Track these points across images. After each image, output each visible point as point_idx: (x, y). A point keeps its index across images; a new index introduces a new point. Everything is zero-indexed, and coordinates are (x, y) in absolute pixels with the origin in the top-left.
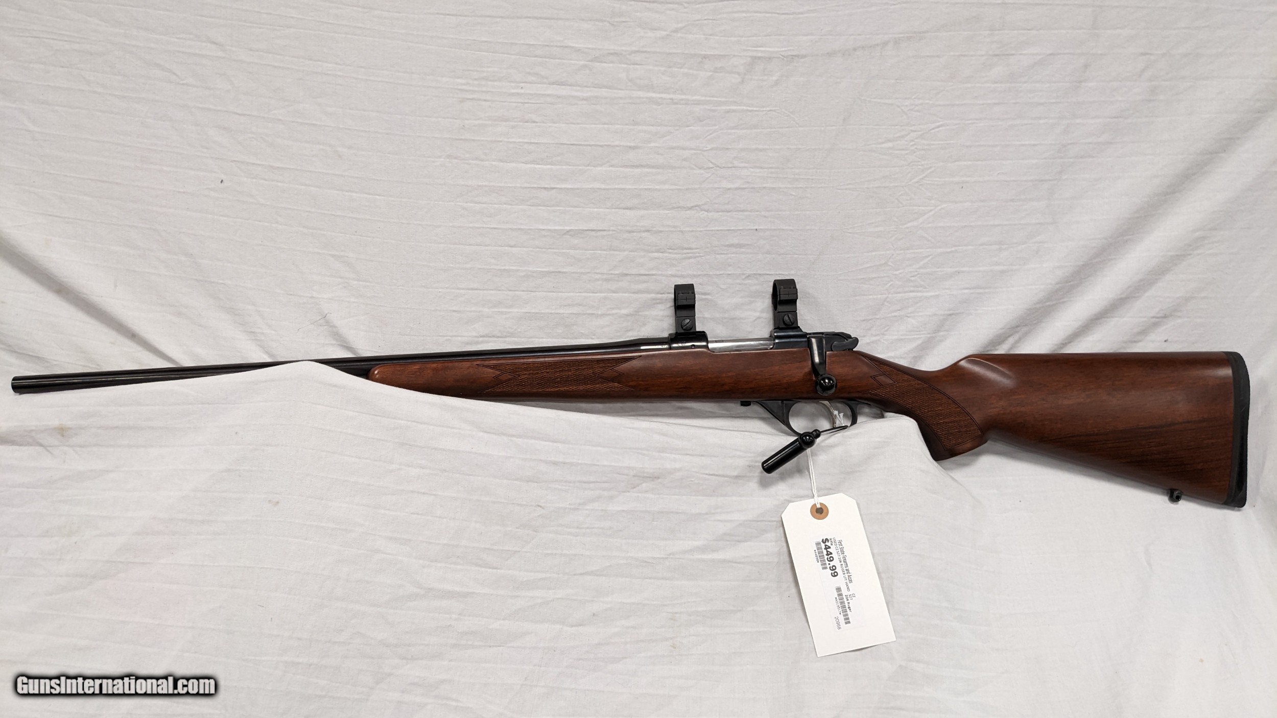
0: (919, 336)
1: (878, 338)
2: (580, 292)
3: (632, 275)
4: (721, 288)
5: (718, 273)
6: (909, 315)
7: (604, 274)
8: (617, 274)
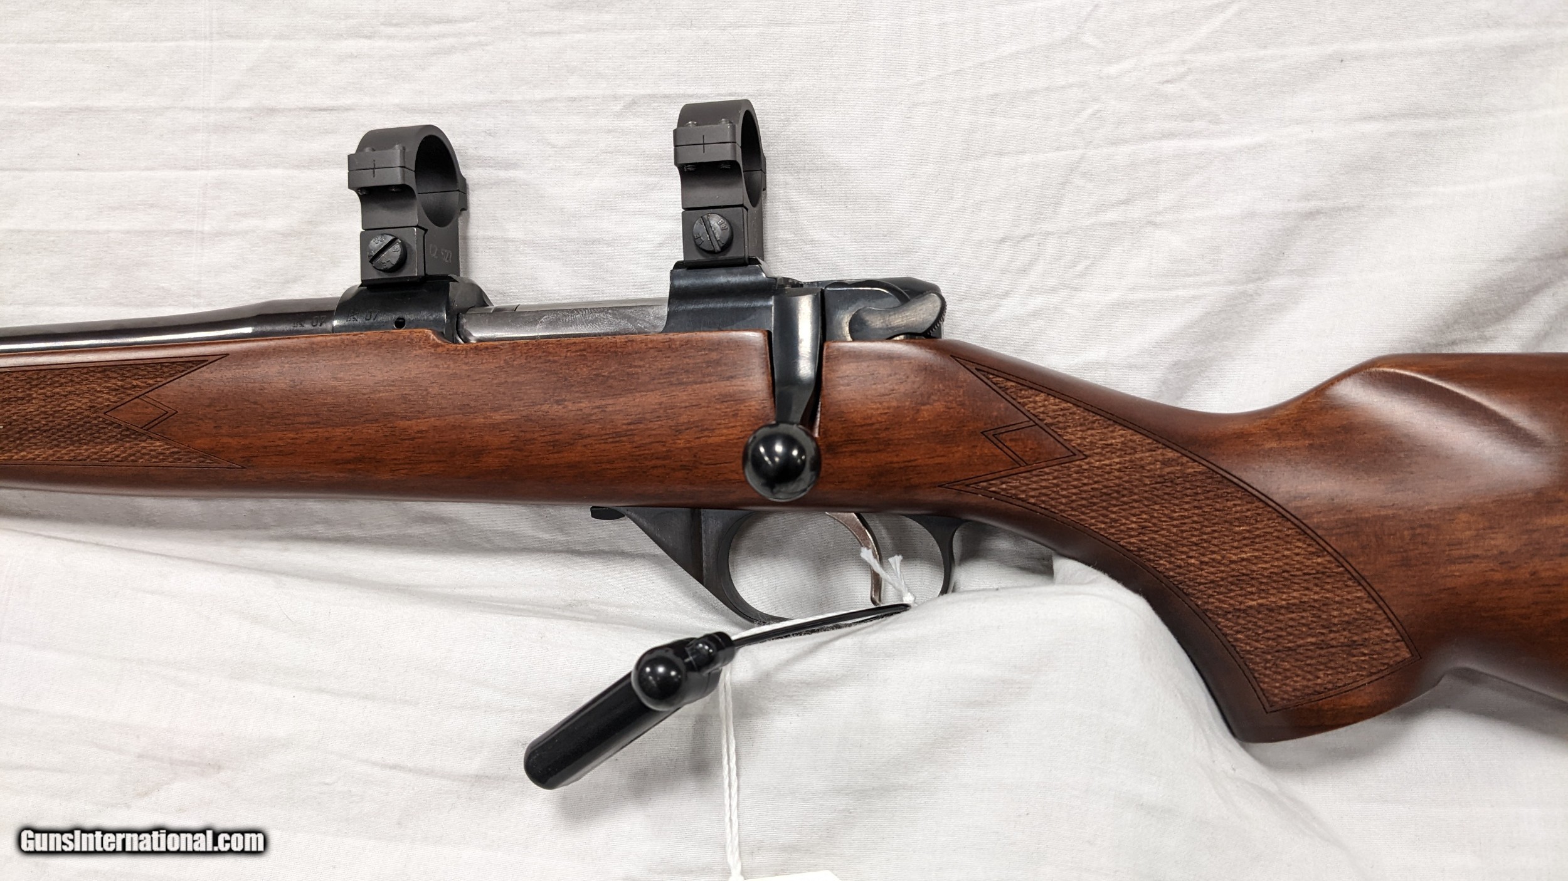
0: (1192, 292)
1: (1052, 299)
2: (152, 169)
3: (290, 110)
4: (554, 146)
5: (538, 95)
6: (1159, 219)
7: (208, 110)
8: (247, 110)
